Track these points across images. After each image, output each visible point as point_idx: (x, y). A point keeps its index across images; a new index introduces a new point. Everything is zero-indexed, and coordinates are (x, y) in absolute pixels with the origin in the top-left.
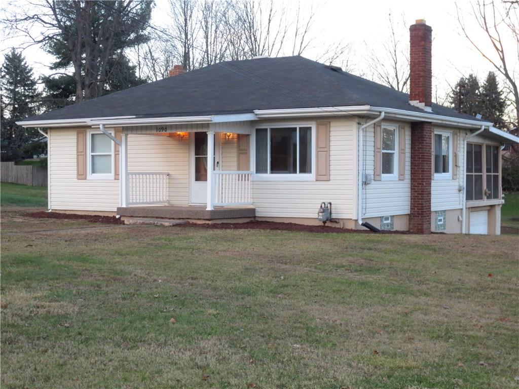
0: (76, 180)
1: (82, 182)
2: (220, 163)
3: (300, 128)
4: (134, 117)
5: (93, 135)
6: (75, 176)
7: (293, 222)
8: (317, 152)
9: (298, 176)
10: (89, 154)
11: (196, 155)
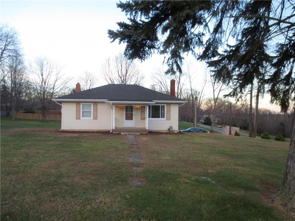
0: (76, 120)
1: (78, 120)
2: (135, 115)
3: (161, 106)
4: (107, 100)
5: (83, 105)
6: (75, 118)
7: (159, 131)
8: (167, 112)
9: (160, 119)
10: (81, 111)
11: (126, 112)
